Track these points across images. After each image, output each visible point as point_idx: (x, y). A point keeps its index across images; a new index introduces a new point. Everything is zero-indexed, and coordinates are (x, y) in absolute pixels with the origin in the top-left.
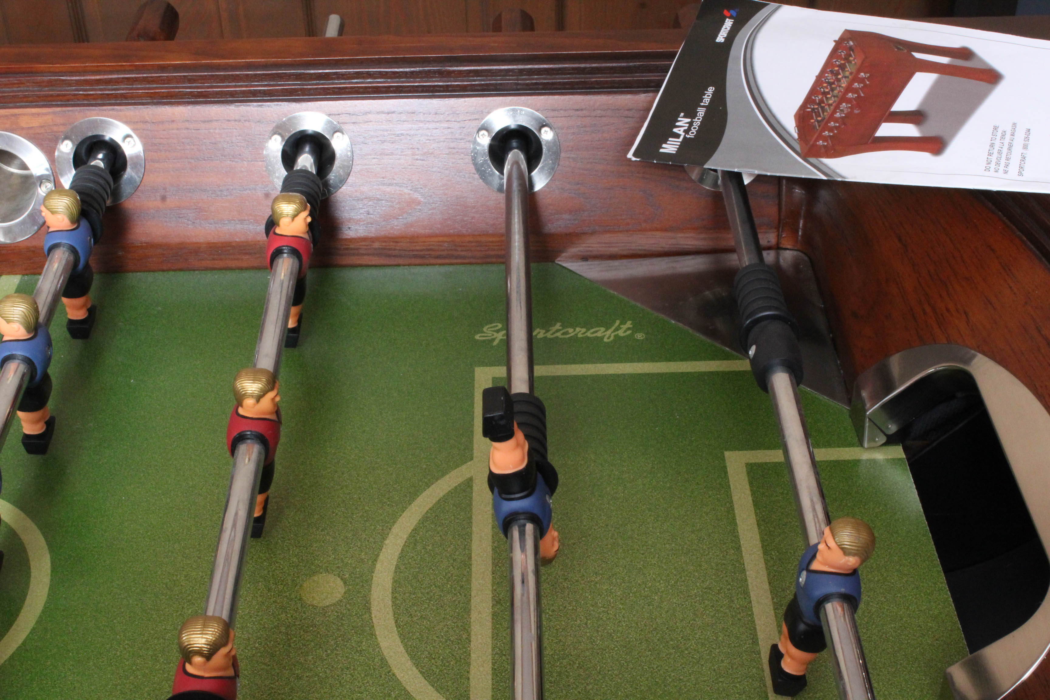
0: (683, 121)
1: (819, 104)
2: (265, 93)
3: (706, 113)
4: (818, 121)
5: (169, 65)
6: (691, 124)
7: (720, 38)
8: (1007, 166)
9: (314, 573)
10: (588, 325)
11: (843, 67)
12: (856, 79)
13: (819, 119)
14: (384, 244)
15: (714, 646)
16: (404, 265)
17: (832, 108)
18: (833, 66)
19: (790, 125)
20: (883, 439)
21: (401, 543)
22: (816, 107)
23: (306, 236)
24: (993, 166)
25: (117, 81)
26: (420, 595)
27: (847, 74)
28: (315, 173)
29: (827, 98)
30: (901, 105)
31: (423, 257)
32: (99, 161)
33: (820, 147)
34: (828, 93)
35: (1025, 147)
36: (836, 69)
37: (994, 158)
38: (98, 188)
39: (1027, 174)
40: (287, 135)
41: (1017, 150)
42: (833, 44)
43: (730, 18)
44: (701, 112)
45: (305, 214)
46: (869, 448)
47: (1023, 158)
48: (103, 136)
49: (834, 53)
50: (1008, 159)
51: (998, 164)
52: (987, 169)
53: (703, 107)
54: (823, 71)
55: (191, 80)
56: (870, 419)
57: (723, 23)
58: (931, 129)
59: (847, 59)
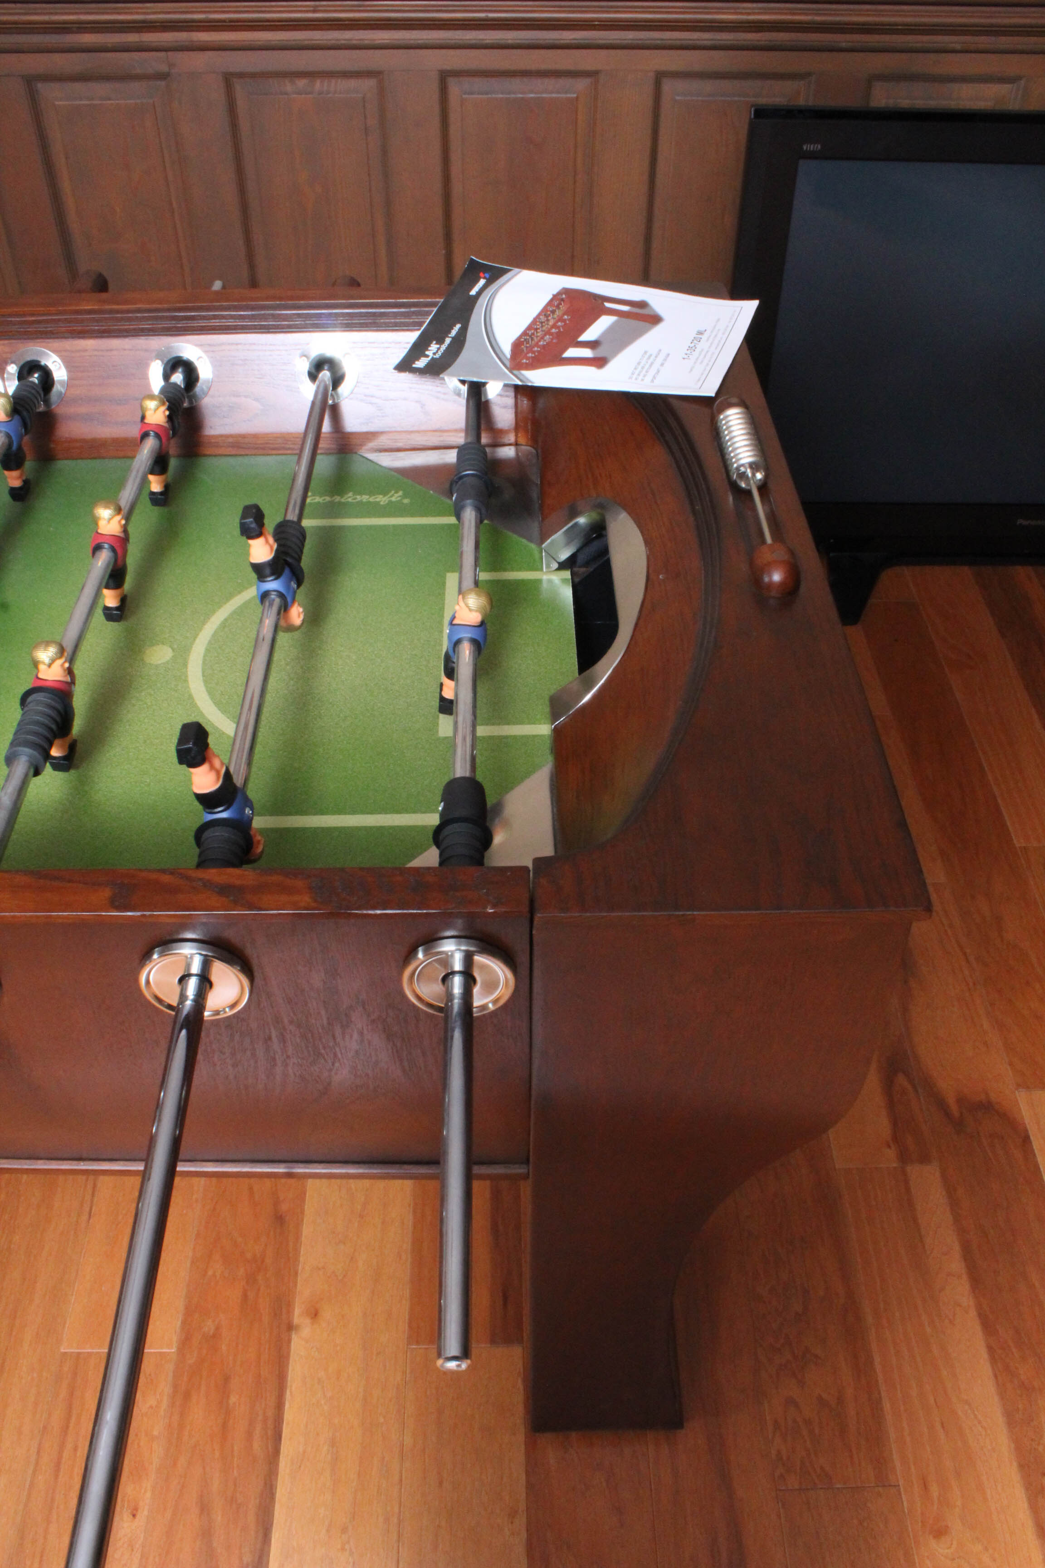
0: (434, 347)
1: (530, 336)
2: (150, 330)
3: (451, 342)
4: (527, 347)
5: (82, 310)
6: (439, 349)
7: (473, 292)
8: (645, 376)
9: (153, 645)
10: (371, 494)
11: (553, 312)
12: (560, 319)
13: (528, 345)
14: (235, 439)
15: (410, 689)
16: (251, 455)
17: (538, 338)
18: (547, 311)
19: (507, 349)
20: (556, 566)
21: (215, 627)
22: (528, 337)
23: (166, 425)
24: (635, 376)
25: (47, 321)
26: (221, 658)
27: (555, 316)
28: (183, 386)
29: (537, 332)
30: (585, 337)
31: (263, 449)
32: (35, 378)
33: (523, 363)
34: (539, 329)
35: (662, 365)
36: (549, 313)
37: (637, 372)
38: (30, 395)
39: (656, 382)
40: (166, 360)
41: (656, 365)
42: (551, 296)
43: (484, 278)
44: (448, 341)
45: (163, 408)
46: (547, 572)
47: (658, 371)
48: (39, 362)
49: (550, 303)
50: (647, 372)
51: (639, 375)
52: (630, 378)
53: (451, 337)
54: (540, 314)
55: (97, 321)
56: (545, 551)
57: (477, 281)
58: (600, 352)
59: (558, 307)
